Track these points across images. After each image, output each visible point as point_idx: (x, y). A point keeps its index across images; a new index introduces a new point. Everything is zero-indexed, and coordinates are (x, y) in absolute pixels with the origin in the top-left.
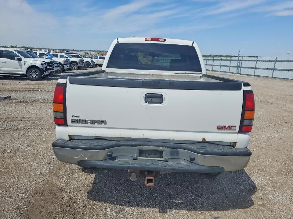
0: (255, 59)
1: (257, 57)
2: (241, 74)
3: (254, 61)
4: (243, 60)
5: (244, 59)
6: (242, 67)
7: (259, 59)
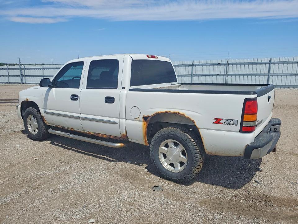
0: (41, 67)
1: (43, 64)
2: (26, 83)
3: (40, 69)
4: (25, 69)
5: (26, 67)
6: (26, 76)
7: (45, 66)
